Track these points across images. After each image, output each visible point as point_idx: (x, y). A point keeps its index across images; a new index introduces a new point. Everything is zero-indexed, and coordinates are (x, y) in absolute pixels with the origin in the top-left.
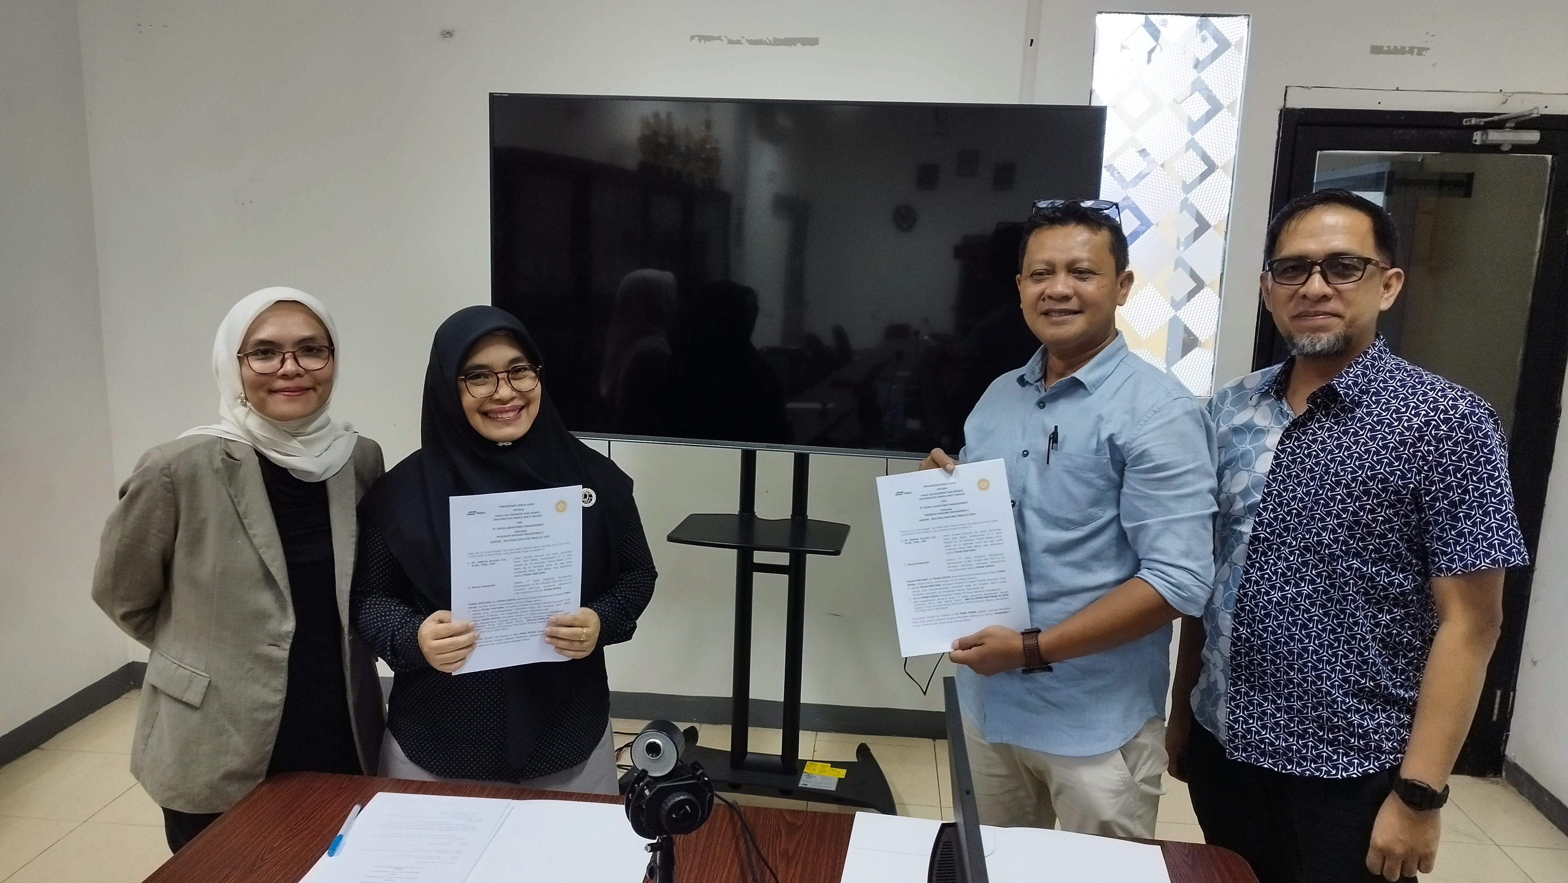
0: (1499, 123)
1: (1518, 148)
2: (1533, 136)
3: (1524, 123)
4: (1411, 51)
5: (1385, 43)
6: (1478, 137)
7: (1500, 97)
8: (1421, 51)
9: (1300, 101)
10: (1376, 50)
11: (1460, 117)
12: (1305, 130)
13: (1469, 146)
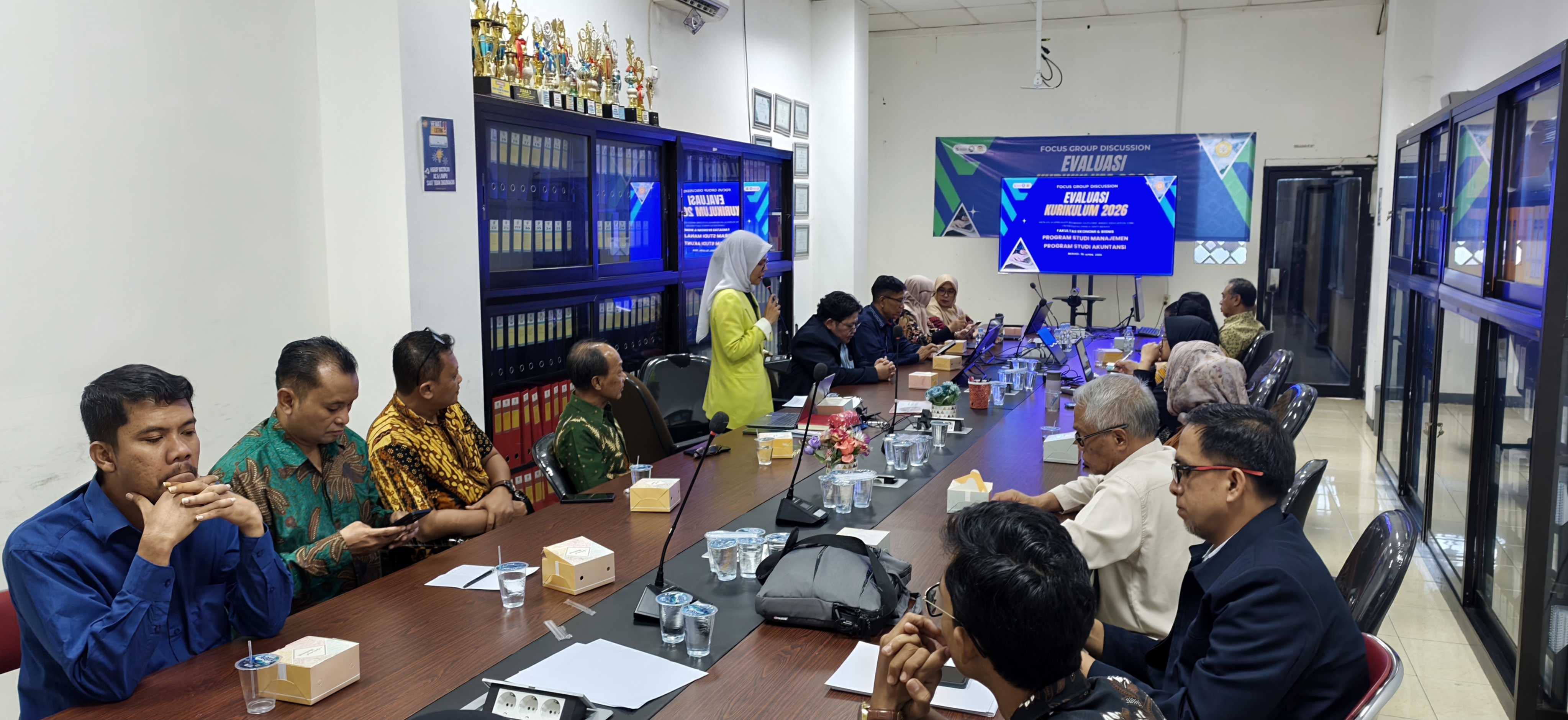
0: (1337, 169)
1: (1346, 176)
2: (1350, 172)
3: (1347, 167)
4: (1308, 146)
5: (1299, 144)
6: (1332, 173)
7: (1341, 160)
8: (1312, 146)
9: (1270, 164)
10: (1296, 146)
11: (1326, 167)
12: (1272, 174)
13: (1331, 176)
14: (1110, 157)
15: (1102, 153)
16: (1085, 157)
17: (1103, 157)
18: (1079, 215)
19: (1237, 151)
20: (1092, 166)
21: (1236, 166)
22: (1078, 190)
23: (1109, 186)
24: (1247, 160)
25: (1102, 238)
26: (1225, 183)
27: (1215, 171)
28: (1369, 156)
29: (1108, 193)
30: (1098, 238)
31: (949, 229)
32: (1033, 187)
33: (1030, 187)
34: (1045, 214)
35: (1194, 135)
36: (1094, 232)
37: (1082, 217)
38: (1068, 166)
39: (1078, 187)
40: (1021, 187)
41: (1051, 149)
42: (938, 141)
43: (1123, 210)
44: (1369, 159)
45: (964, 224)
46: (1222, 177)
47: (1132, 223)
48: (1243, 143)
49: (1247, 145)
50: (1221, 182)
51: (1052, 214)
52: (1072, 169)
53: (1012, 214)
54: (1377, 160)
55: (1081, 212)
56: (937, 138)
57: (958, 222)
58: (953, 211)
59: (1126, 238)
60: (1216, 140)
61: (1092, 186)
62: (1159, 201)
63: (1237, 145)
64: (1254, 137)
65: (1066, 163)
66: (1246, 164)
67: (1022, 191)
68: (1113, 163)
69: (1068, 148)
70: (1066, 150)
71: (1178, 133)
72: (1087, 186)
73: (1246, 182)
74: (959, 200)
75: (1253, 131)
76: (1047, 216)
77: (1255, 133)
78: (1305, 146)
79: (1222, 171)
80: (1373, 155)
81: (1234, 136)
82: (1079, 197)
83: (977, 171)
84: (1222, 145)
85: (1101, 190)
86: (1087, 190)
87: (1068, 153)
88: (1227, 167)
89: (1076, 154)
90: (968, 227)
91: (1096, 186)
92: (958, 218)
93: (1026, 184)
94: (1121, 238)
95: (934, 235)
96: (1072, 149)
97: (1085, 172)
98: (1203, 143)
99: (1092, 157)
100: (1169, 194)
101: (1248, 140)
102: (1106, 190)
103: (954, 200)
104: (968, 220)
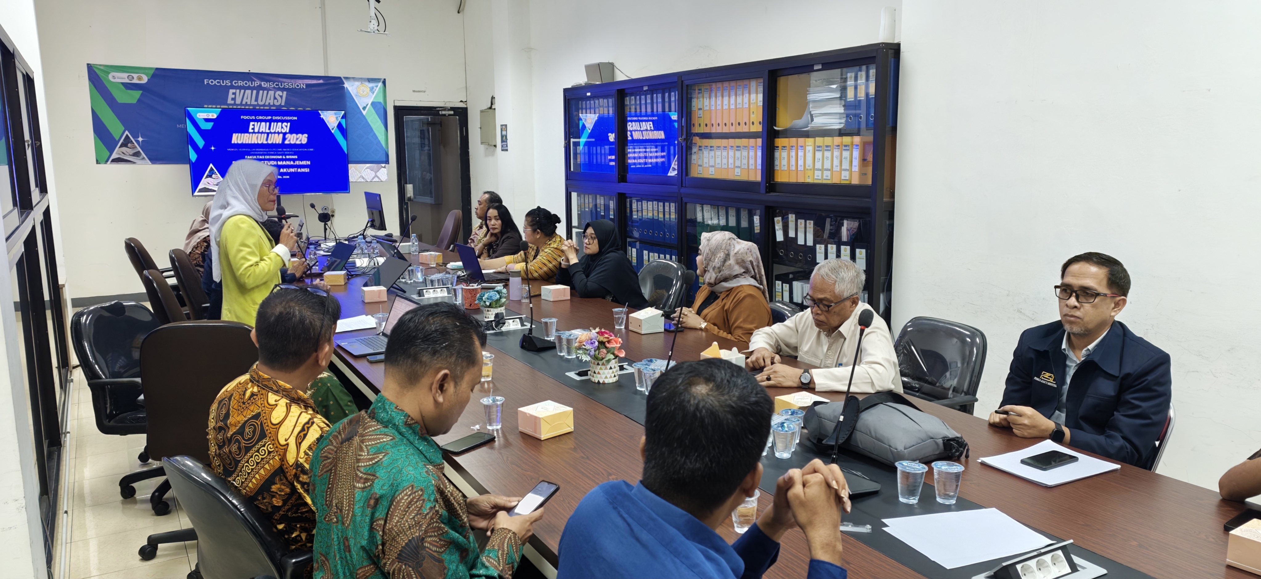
0: (444, 109)
1: (450, 115)
2: (452, 112)
3: (449, 109)
4: (422, 91)
5: (416, 90)
6: (440, 112)
7: (444, 103)
8: (424, 92)
9: (398, 104)
10: (414, 91)
11: (436, 108)
12: (400, 111)
13: (439, 115)
14: (271, 93)
15: (264, 89)
16: (248, 92)
17: (265, 92)
18: (265, 142)
19: (373, 93)
20: (256, 100)
21: (373, 104)
22: (261, 121)
23: (289, 118)
24: (381, 100)
25: (288, 163)
26: (367, 117)
27: (359, 108)
28: (461, 101)
29: (289, 124)
30: (284, 163)
31: (115, 156)
32: (218, 117)
33: (215, 116)
34: (233, 142)
35: (340, 78)
36: (280, 157)
37: (268, 144)
38: (234, 99)
39: (261, 118)
40: (206, 117)
41: (215, 82)
42: (90, 67)
43: (303, 139)
44: (462, 103)
45: (131, 151)
46: (364, 113)
47: (312, 150)
48: (377, 86)
49: (380, 88)
50: (364, 117)
51: (240, 142)
52: (238, 101)
53: (201, 143)
54: (466, 104)
55: (267, 140)
56: (88, 64)
57: (124, 149)
58: (117, 139)
59: (309, 163)
60: (357, 83)
61: (274, 118)
62: (333, 132)
63: (373, 88)
64: (384, 82)
65: (231, 96)
66: (380, 103)
67: (207, 120)
68: (275, 98)
69: (231, 82)
70: (230, 84)
71: (326, 75)
72: (269, 118)
73: (383, 118)
74: (123, 128)
75: (383, 78)
76: (234, 144)
77: (385, 79)
78: (420, 92)
79: (364, 108)
80: (464, 100)
81: (370, 80)
82: (264, 127)
83: (139, 100)
84: (362, 88)
85: (282, 121)
86: (270, 121)
87: (232, 87)
88: (367, 105)
89: (240, 88)
90: (137, 154)
91: (278, 118)
92: (124, 145)
93: (210, 114)
94: (304, 163)
95: (98, 162)
96: (235, 83)
97: (250, 105)
98: (347, 85)
99: (255, 92)
100: (340, 126)
101: (380, 84)
102: (287, 121)
103: (116, 128)
104: (135, 147)
